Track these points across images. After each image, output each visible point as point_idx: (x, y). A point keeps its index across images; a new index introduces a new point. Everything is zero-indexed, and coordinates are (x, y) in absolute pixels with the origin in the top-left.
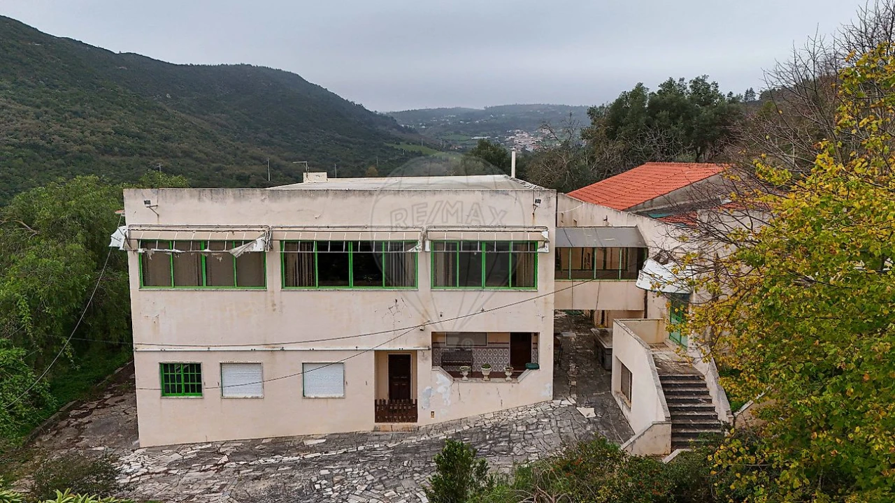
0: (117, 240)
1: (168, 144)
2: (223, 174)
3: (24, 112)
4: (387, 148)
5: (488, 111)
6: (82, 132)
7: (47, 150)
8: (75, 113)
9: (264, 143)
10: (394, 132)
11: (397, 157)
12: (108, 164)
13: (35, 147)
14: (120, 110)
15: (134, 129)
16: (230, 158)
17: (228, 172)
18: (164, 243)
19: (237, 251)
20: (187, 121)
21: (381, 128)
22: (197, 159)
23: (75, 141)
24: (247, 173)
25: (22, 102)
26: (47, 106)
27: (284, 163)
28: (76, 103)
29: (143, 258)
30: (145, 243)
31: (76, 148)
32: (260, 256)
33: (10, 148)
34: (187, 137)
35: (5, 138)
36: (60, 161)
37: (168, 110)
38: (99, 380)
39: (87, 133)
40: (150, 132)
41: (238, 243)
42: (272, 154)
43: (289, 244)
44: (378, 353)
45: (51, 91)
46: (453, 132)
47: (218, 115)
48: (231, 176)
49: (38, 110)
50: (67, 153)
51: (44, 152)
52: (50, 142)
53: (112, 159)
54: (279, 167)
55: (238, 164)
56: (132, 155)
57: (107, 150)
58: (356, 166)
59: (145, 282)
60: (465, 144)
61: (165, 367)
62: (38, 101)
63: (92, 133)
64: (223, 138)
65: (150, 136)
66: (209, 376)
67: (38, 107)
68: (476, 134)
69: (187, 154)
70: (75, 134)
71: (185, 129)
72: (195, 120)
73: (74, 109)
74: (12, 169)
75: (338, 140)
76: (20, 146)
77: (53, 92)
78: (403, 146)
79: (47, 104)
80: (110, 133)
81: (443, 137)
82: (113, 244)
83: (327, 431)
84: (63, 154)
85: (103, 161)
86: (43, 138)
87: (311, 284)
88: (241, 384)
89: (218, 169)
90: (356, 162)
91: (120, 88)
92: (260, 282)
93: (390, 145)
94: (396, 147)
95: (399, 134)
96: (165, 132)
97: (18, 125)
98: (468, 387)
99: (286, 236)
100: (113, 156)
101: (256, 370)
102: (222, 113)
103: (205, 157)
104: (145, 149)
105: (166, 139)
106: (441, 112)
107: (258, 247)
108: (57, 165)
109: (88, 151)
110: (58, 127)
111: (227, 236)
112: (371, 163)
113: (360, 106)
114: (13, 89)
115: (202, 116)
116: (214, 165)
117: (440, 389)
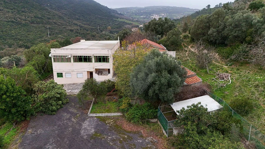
0: (50, 55)
1: (50, 20)
2: (66, 29)
3: (9, 11)
4: (114, 20)
5: (145, 8)
6: (25, 17)
7: (16, 23)
8: (23, 11)
9: (78, 19)
10: (117, 15)
11: (117, 23)
12: (33, 27)
13: (12, 22)
14: (35, 10)
15: (40, 16)
16: (68, 24)
17: (67, 29)
18: (57, 56)
19: (67, 57)
20: (54, 13)
21: (113, 14)
22: (58, 25)
23: (23, 20)
24: (73, 29)
25: (7, 8)
26: (15, 9)
27: (83, 25)
28: (23, 8)
29: (54, 58)
30: (54, 56)
31: (24, 22)
32: (70, 58)
33: (6, 22)
34: (55, 18)
35: (4, 19)
36: (20, 26)
37: (49, 9)
38: (47, 77)
39: (26, 17)
40: (44, 17)
41: (67, 56)
42: (80, 22)
43: (74, 56)
44: (88, 72)
45: (15, 4)
46: (135, 15)
47: (64, 10)
48: (68, 30)
49: (12, 11)
50: (21, 23)
51: (15, 23)
52: (17, 20)
53: (34, 25)
54: (82, 27)
55: (70, 26)
56: (40, 24)
57: (33, 22)
58: (105, 26)
59: (54, 61)
60: (138, 19)
61: (58, 73)
62: (12, 8)
63: (28, 18)
64: (65, 18)
65: (44, 18)
66: (64, 75)
67: (12, 10)
68: (142, 15)
69: (55, 23)
70: (23, 18)
71: (54, 16)
72: (57, 13)
73: (22, 10)
74: (7, 29)
75: (99, 18)
76: (8, 22)
77: (16, 5)
78: (119, 20)
79: (14, 9)
80: (33, 17)
81: (132, 16)
82: (49, 56)
83: (81, 82)
84: (20, 24)
85: (32, 26)
86: (14, 19)
87: (78, 62)
88: (68, 76)
89: (65, 28)
90: (105, 25)
91: (35, 3)
92: (70, 61)
93: (115, 19)
94: (117, 20)
95: (118, 16)
96: (48, 16)
97: (7, 16)
98: (100, 76)
99: (74, 55)
100: (34, 24)
101: (70, 74)
102: (65, 10)
103: (60, 24)
104: (43, 22)
105: (49, 19)
106: (131, 8)
107: (70, 57)
108: (19, 27)
109: (27, 23)
110: (18, 15)
111: (65, 55)
112: (109, 25)
113: (106, 7)
114: (4, 4)
115: (59, 11)
116: (63, 26)
117: (96, 77)
